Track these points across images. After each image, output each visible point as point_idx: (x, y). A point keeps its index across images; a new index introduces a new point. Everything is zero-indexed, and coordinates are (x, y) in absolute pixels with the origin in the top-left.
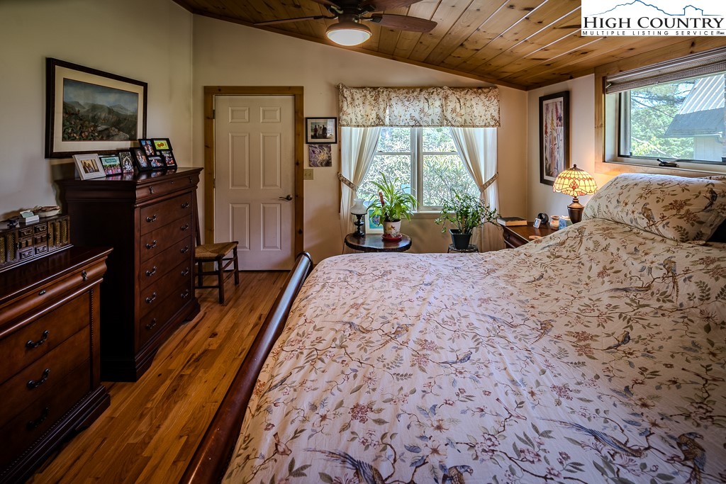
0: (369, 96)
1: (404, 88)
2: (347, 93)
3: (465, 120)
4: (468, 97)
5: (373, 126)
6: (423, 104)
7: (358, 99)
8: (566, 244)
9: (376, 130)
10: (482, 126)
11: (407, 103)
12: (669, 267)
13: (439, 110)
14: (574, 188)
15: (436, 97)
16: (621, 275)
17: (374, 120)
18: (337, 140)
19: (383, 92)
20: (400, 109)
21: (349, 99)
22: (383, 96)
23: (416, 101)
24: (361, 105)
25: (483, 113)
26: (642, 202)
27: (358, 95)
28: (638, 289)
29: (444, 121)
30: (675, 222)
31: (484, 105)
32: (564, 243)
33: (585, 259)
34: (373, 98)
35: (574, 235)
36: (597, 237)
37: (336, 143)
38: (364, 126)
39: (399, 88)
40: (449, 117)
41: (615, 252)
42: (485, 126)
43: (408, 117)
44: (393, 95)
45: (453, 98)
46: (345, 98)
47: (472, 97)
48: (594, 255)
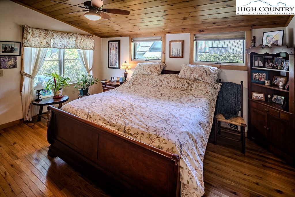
0: (42, 33)
1: (60, 32)
2: (30, 30)
3: (84, 47)
4: (85, 38)
5: (44, 48)
6: (68, 39)
7: (36, 34)
8: (135, 81)
9: (45, 50)
10: (89, 49)
11: (61, 38)
12: (160, 80)
13: (74, 42)
14: (127, 68)
15: (73, 37)
16: (151, 84)
17: (45, 45)
18: (21, 54)
19: (50, 32)
20: (58, 41)
21: (31, 33)
22: (50, 34)
23: (65, 38)
24: (38, 37)
25: (89, 45)
26: (149, 69)
27: (36, 32)
28: (156, 86)
29: (76, 47)
30: (157, 72)
31: (90, 42)
32: (134, 81)
33: (142, 83)
34: (44, 34)
35: (136, 79)
36: (142, 78)
37: (20, 55)
38: (40, 47)
39: (58, 32)
40: (78, 45)
41: (148, 80)
42: (90, 49)
43: (61, 44)
44: (55, 34)
45: (79, 38)
46: (29, 32)
47: (86, 38)
48: (143, 82)
